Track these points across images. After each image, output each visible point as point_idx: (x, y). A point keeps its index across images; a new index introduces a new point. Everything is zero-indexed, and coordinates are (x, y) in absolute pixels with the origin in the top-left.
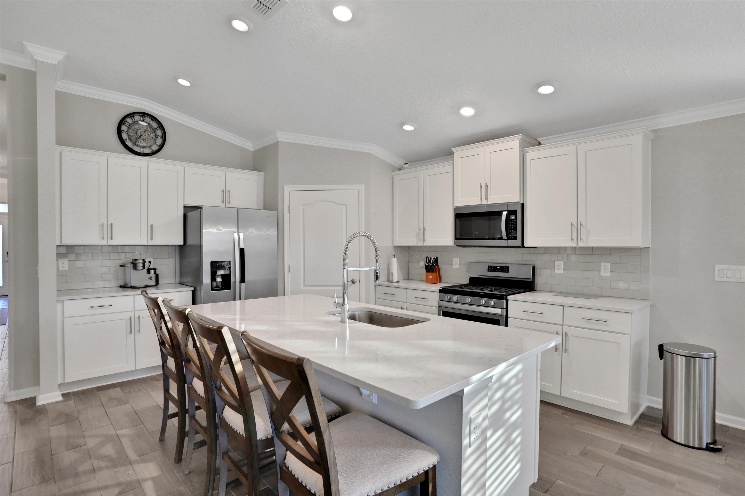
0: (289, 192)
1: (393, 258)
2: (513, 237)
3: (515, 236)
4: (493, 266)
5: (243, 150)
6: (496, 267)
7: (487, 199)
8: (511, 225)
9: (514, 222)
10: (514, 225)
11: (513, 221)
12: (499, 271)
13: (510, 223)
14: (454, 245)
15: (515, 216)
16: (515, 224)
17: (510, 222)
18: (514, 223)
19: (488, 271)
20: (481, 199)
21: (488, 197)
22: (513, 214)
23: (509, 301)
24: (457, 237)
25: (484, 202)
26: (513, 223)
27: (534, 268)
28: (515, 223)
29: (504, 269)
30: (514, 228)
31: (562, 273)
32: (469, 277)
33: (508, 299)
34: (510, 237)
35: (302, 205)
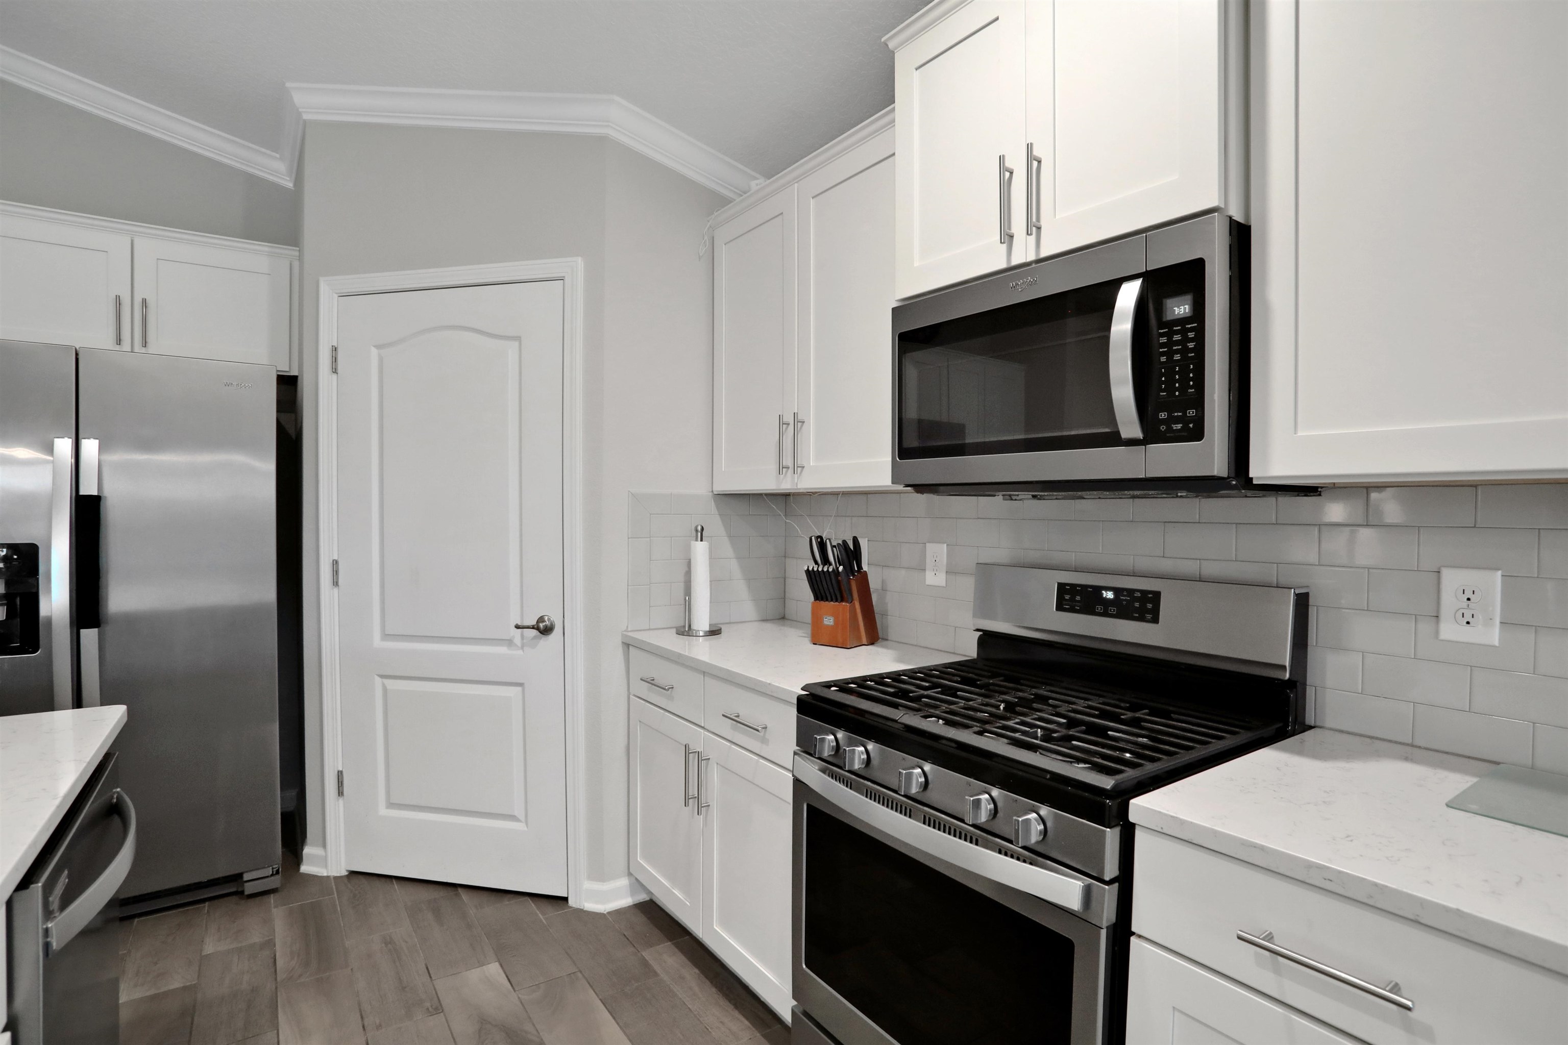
0: (337, 299)
1: (697, 540)
2: (1179, 426)
3: (1192, 420)
4: (1084, 587)
5: (252, 181)
6: (1098, 589)
7: (1034, 227)
8: (1170, 354)
9: (1184, 332)
10: (1184, 351)
11: (1177, 332)
12: (1113, 610)
13: (1163, 345)
14: (894, 481)
15: (1189, 298)
16: (1191, 345)
17: (1163, 340)
18: (1187, 340)
19: (1057, 609)
20: (1007, 238)
21: (1043, 223)
22: (1177, 292)
23: (1140, 838)
24: (906, 444)
25: (1024, 252)
26: (1177, 343)
27: (1302, 603)
28: (1192, 340)
29: (1137, 605)
30: (1184, 372)
31: (1496, 643)
32: (978, 630)
33: (1132, 818)
34: (1163, 428)
35: (378, 347)
